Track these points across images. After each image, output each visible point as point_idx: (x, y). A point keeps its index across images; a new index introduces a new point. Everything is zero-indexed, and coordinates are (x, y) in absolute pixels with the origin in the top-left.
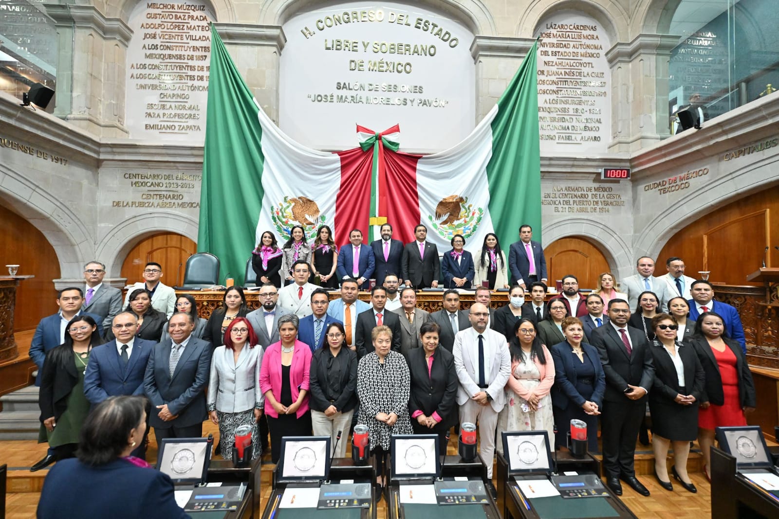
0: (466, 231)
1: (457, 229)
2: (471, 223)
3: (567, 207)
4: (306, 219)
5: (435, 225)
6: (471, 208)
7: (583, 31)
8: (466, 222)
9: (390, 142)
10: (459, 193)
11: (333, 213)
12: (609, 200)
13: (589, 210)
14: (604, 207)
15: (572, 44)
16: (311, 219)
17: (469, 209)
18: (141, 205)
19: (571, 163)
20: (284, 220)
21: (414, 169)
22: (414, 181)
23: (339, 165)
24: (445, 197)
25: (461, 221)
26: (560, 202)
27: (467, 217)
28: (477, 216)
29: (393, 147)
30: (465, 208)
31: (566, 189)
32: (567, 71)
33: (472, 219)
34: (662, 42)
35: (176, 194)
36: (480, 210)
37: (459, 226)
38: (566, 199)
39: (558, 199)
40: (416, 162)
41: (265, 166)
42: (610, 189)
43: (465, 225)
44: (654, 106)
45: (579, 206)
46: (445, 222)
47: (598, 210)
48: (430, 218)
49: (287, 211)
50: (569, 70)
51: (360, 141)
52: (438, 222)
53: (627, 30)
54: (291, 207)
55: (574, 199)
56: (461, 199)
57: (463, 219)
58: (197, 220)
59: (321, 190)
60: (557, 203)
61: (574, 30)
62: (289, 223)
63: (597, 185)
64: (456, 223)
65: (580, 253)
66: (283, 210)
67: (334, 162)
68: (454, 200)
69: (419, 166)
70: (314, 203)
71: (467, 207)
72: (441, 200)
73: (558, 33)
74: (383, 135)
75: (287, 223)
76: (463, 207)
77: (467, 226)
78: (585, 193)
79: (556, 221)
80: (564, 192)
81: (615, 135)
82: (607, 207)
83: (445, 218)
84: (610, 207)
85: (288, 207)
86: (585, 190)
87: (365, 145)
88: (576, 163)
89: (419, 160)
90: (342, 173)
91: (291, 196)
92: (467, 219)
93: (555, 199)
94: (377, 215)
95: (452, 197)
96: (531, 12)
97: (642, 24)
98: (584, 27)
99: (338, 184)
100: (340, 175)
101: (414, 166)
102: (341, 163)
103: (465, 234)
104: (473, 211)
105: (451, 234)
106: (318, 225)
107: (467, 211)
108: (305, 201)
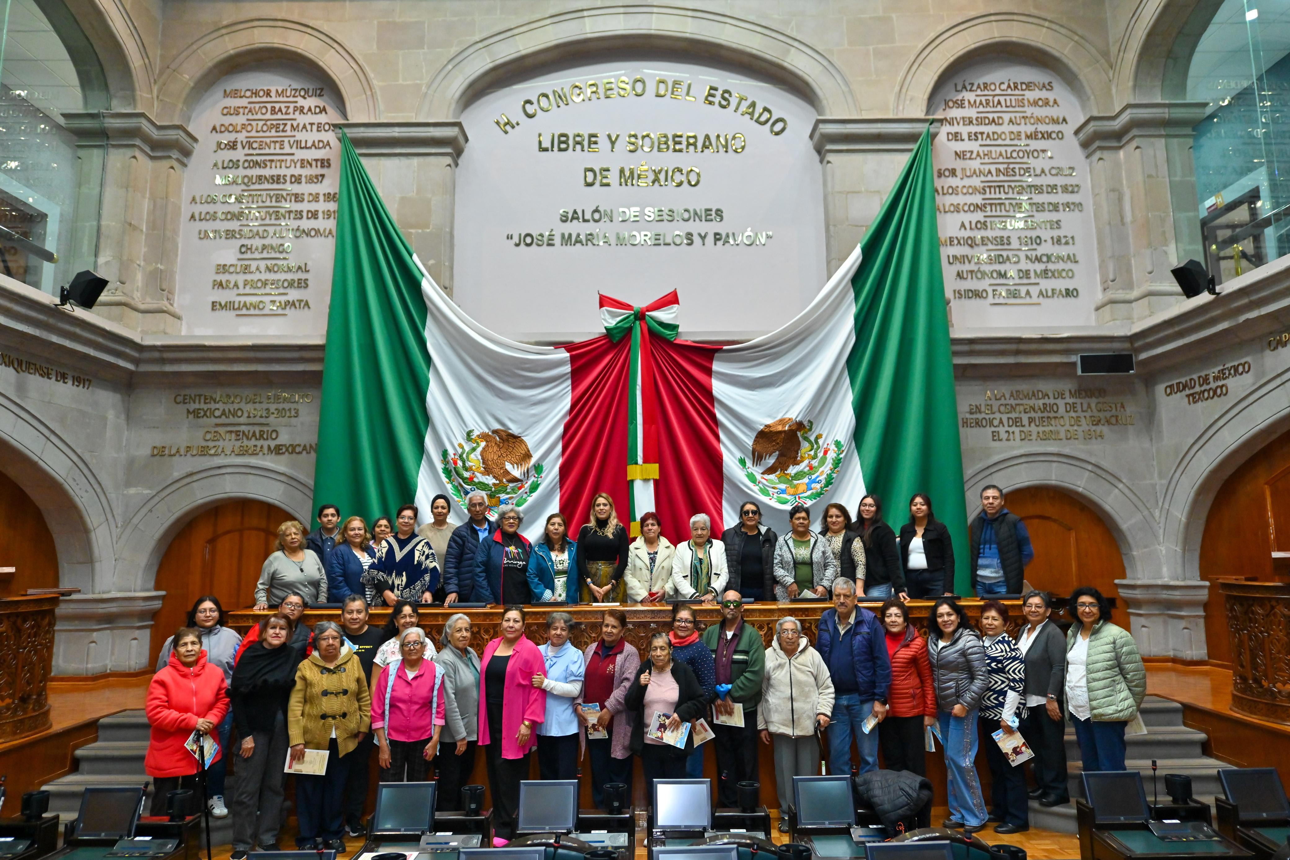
0: (813, 485)
1: (795, 482)
2: (821, 470)
3: (1017, 430)
4: (507, 473)
5: (752, 478)
6: (821, 442)
7: (1027, 93)
8: (811, 468)
9: (661, 324)
10: (795, 413)
11: (558, 458)
12: (1102, 415)
13: (1062, 435)
14: (1094, 428)
15: (1006, 117)
16: (516, 472)
17: (817, 442)
18: (204, 452)
19: (1013, 347)
20: (467, 475)
21: (709, 372)
22: (710, 394)
23: (567, 368)
24: (769, 422)
25: (803, 466)
26: (1001, 422)
27: (814, 458)
28: (831, 455)
29: (667, 333)
30: (810, 442)
31: (1012, 395)
32: (1002, 167)
33: (823, 462)
34: (1172, 115)
35: (265, 429)
36: (837, 444)
37: (799, 476)
38: (1013, 415)
39: (998, 416)
40: (711, 360)
41: (431, 376)
42: (1102, 392)
43: (810, 474)
44: (1170, 233)
45: (1041, 429)
46: (770, 470)
47: (1081, 435)
48: (742, 462)
49: (472, 456)
50: (1005, 166)
51: (606, 325)
52: (757, 471)
53: (1110, 89)
54: (479, 449)
55: (1029, 415)
56: (800, 425)
57: (806, 462)
58: (311, 482)
59: (534, 415)
60: (996, 422)
61: (1009, 92)
62: (475, 479)
63: (1071, 386)
64: (792, 470)
65: (1055, 521)
66: (464, 456)
67: (559, 364)
68: (786, 428)
69: (716, 366)
70: (522, 441)
71: (812, 438)
72: (762, 428)
73: (978, 99)
74: (648, 311)
75: (471, 479)
76: (806, 439)
77: (814, 477)
78: (1052, 401)
79: (996, 458)
80: (1008, 402)
81: (1106, 286)
82: (1099, 428)
83: (771, 461)
84: (1104, 429)
85: (474, 449)
86: (1051, 396)
87: (615, 331)
88: (1023, 347)
89: (716, 355)
90: (573, 383)
91: (479, 428)
92: (815, 463)
93: (992, 416)
94: (640, 460)
95: (782, 422)
98: (1029, 86)
99: (566, 404)
100: (570, 388)
101: (707, 364)
102: (572, 366)
103: (809, 493)
104: (825, 446)
105: (783, 492)
106: (529, 482)
107: (813, 446)
108: (505, 437)
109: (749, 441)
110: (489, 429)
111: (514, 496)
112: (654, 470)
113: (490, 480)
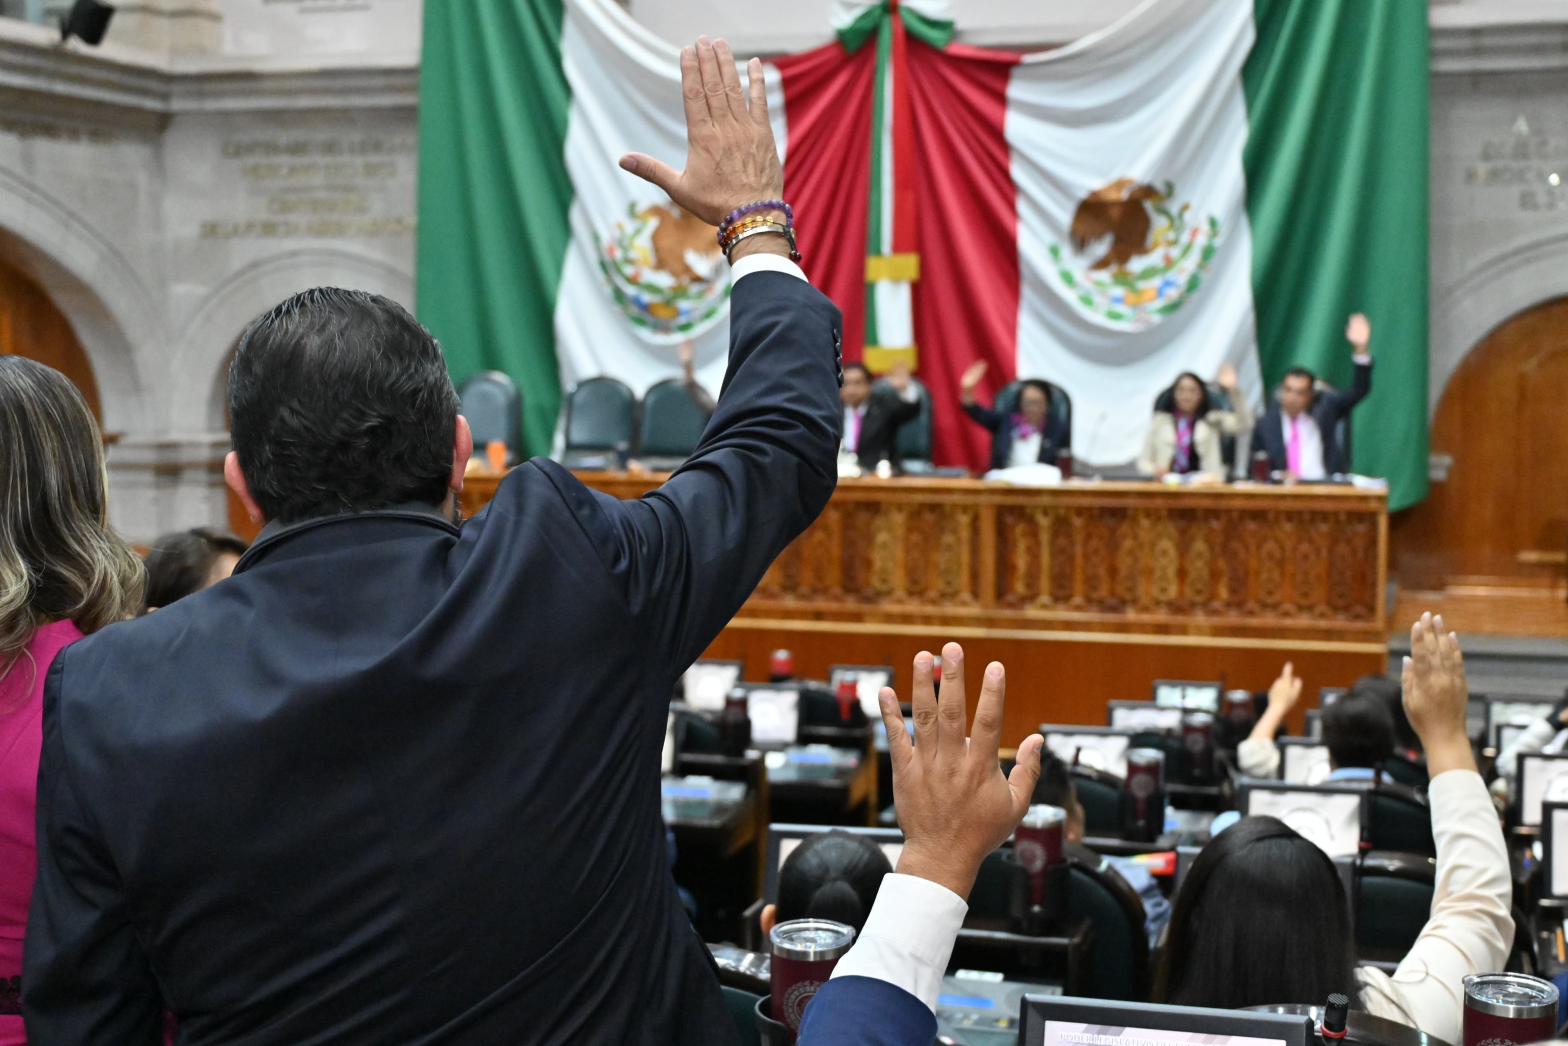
0: (1167, 291)
1: (1139, 284)
2: (1182, 264)
4: (689, 268)
5: (1068, 278)
6: (1187, 216)
8: (1167, 260)
9: (925, 20)
10: (1140, 170)
18: (269, 229)
20: (630, 270)
21: (1001, 100)
22: (1001, 137)
23: (779, 98)
25: (1154, 258)
26: (1541, 175)
27: (1174, 243)
28: (1201, 240)
29: (934, 36)
30: (1169, 216)
33: (1186, 251)
36: (1213, 223)
37: (1148, 274)
39: (1533, 163)
40: (1006, 79)
41: (573, 114)
43: (1165, 272)
46: (1101, 264)
48: (1054, 252)
49: (637, 243)
51: (838, 23)
52: (1077, 266)
54: (648, 232)
56: (1148, 191)
57: (1160, 251)
60: (1529, 176)
62: (642, 278)
64: (1136, 264)
66: (626, 241)
68: (1127, 195)
69: (1016, 90)
71: (1173, 211)
75: (635, 277)
76: (1164, 212)
77: (1169, 276)
79: (1523, 240)
83: (1102, 248)
85: (638, 232)
87: (851, 35)
89: (1014, 70)
90: (789, 120)
91: (646, 198)
92: (1175, 252)
93: (1524, 164)
94: (886, 248)
95: (1120, 184)
100: (784, 127)
101: (999, 87)
102: (785, 94)
103: (1158, 302)
104: (1193, 224)
105: (1118, 300)
107: (1173, 224)
109: (1065, 216)
112: (910, 263)
113: (664, 280)
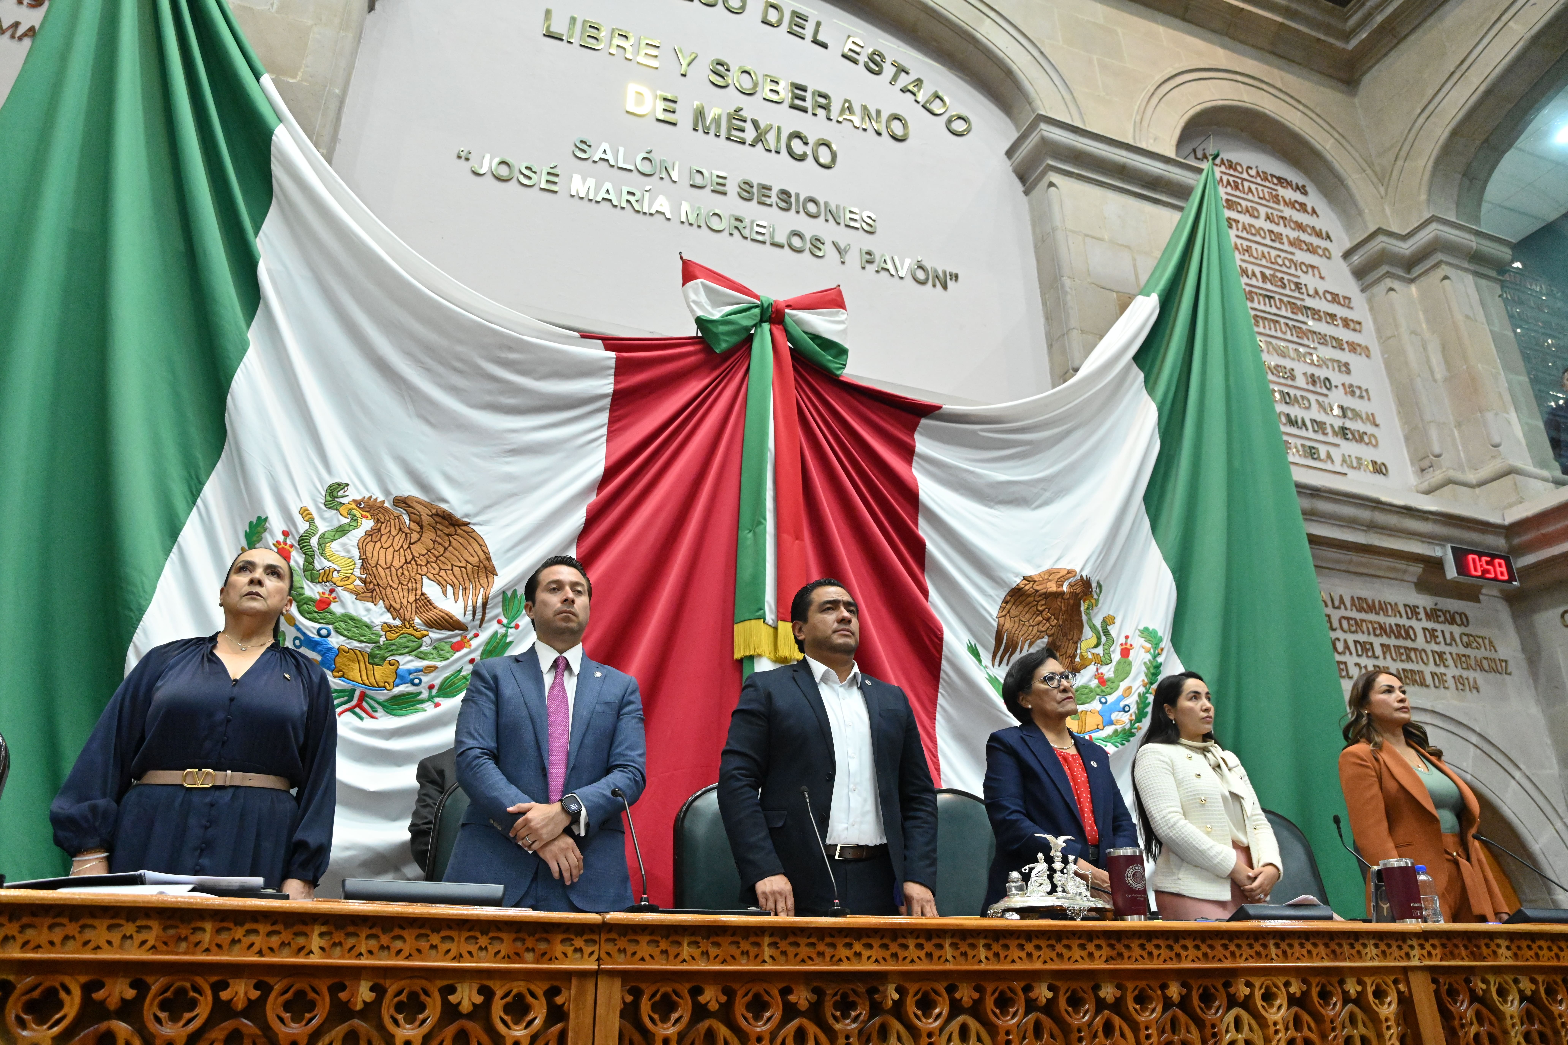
0: (1115, 717)
2: (1123, 685)
4: (425, 603)
6: (1113, 630)
7: (1278, 188)
8: (1102, 681)
9: (816, 338)
10: (1076, 561)
12: (1470, 654)
13: (1428, 679)
14: (1465, 674)
15: (1263, 211)
16: (451, 604)
17: (1107, 633)
19: (1365, 514)
20: (313, 591)
22: (911, 497)
23: (606, 385)
24: (1031, 572)
25: (1087, 676)
26: (1347, 647)
27: (1105, 661)
29: (827, 358)
30: (1094, 627)
31: (1353, 603)
32: (1268, 272)
33: (1124, 670)
34: (1484, 248)
36: (1148, 634)
38: (1360, 639)
39: (1341, 636)
40: (912, 429)
42: (1463, 620)
43: (1104, 694)
44: (1507, 398)
47: (1450, 681)
48: (975, 653)
49: (334, 547)
50: (1272, 272)
51: (700, 313)
53: (1383, 210)
54: (358, 533)
55: (1381, 641)
56: (1085, 588)
57: (1092, 669)
59: (509, 478)
60: (1340, 646)
61: (1259, 180)
62: (335, 607)
63: (1424, 601)
66: (314, 541)
67: (587, 370)
68: (1063, 589)
69: (924, 445)
70: (472, 536)
71: (1098, 621)
72: (1017, 581)
73: (1225, 178)
74: (789, 307)
75: (323, 605)
76: (1090, 619)
77: (1111, 699)
78: (1406, 622)
80: (1348, 614)
81: (1426, 463)
82: (1471, 675)
84: (1478, 677)
86: (1404, 615)
87: (722, 329)
88: (1381, 518)
89: (924, 421)
90: (611, 422)
91: (361, 485)
94: (768, 613)
96: (1162, 104)
97: (1423, 197)
98: (1281, 181)
99: (592, 465)
100: (604, 430)
101: (906, 439)
102: (616, 382)
103: (1109, 730)
104: (1123, 640)
106: (484, 636)
107: (1099, 639)
108: (426, 519)
109: (990, 608)
110: (387, 493)
111: (440, 664)
113: (376, 615)
